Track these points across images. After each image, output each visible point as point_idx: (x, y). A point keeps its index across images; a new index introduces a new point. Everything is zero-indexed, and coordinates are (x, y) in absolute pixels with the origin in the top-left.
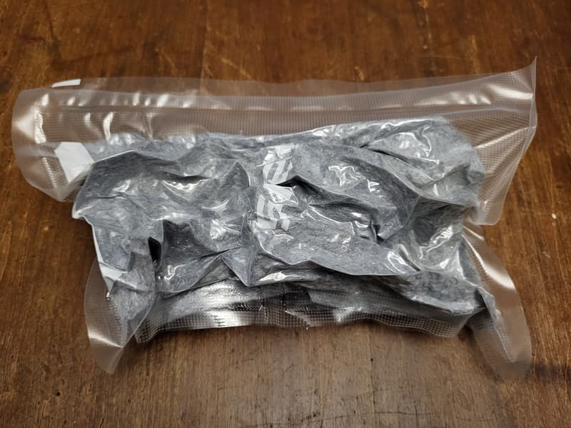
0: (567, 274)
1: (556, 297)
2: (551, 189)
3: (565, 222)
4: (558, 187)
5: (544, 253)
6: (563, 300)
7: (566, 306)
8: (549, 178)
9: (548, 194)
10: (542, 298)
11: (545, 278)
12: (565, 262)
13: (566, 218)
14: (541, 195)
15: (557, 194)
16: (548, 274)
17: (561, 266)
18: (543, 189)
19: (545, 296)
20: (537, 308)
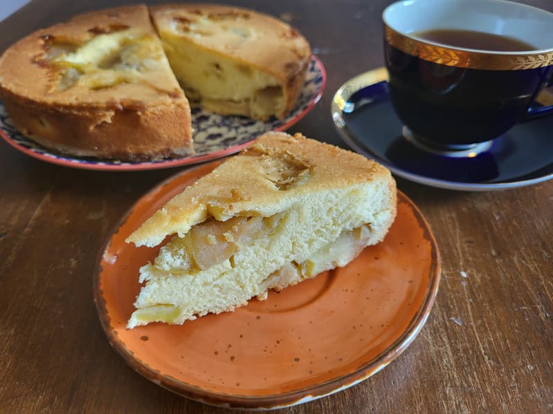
0: (487, 345)
1: (473, 377)
2: (458, 245)
3: (479, 280)
4: (467, 242)
5: (453, 318)
6: (484, 381)
7: (489, 391)
8: (455, 233)
9: (454, 251)
10: (452, 380)
11: (455, 351)
12: (482, 329)
13: (480, 275)
14: (446, 251)
15: (467, 249)
16: (460, 346)
17: (477, 335)
18: (448, 245)
19: (455, 376)
20: (445, 394)
